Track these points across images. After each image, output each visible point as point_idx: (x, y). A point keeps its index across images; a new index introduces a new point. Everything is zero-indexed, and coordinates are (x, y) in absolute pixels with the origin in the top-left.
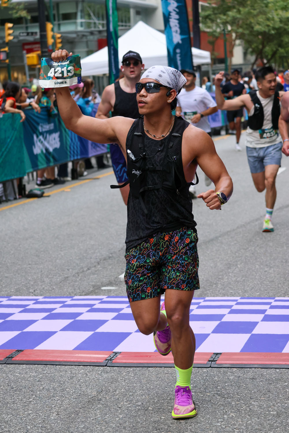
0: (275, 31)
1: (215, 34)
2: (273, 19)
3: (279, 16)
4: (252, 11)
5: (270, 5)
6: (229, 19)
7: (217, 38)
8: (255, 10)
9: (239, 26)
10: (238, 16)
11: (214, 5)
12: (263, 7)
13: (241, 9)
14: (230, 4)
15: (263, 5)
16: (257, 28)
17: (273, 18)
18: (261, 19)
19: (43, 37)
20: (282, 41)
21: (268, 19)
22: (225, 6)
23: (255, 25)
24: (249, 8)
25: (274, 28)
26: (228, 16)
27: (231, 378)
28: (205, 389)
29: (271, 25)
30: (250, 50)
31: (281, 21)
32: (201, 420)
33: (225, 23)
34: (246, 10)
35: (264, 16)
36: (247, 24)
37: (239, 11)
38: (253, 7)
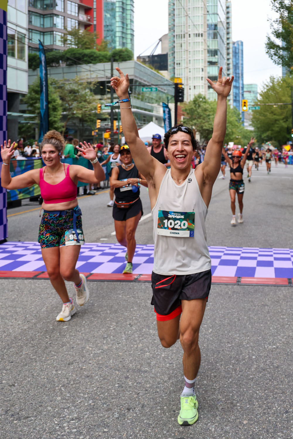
5: (211, 119)
6: (193, 123)
9: (198, 127)
10: (197, 123)
11: (188, 118)
16: (204, 128)
18: (206, 124)
19: (112, 126)
21: (209, 124)
27: (143, 287)
28: (128, 293)
30: (202, 137)
32: (118, 312)
33: (192, 125)
36: (201, 126)
38: (204, 119)
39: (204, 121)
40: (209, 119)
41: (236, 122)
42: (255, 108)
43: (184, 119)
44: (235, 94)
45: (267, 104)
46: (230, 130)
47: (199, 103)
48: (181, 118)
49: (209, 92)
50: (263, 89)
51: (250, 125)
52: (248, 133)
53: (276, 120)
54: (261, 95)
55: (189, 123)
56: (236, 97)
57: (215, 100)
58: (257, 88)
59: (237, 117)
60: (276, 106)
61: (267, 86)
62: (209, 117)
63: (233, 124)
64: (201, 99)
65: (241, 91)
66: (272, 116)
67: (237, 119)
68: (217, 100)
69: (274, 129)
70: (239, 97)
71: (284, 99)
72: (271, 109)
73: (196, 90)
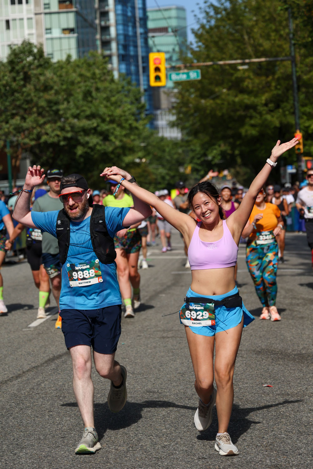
39: (42, 121)
40: (57, 112)
42: (188, 74)
44: (121, 38)
45: (221, 63)
46: (118, 143)
47: (26, 70)
49: (49, 36)
50: (205, 21)
51: (172, 125)
52: (167, 149)
53: (247, 107)
54: (198, 36)
56: (125, 47)
57: (69, 57)
58: (184, 19)
59: (132, 103)
60: (246, 67)
61: (216, 9)
63: (124, 124)
64: (30, 59)
65: (140, 30)
66: (236, 96)
67: (134, 109)
68: (74, 57)
69: (243, 131)
70: (136, 46)
71: (267, 45)
72: (232, 75)
73: (11, 31)
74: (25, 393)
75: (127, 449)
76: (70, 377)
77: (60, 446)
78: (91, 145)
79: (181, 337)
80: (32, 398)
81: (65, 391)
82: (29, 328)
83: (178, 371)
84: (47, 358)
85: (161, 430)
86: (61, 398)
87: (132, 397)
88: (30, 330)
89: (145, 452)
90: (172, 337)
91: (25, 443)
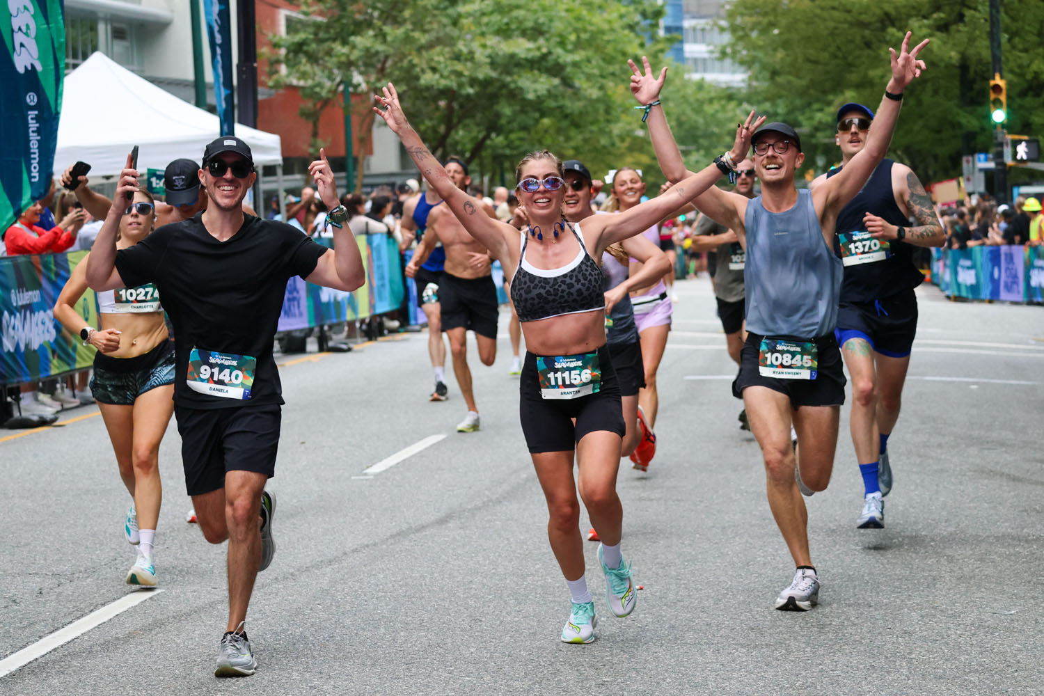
0: (477, 89)
1: (317, 89)
2: (471, 57)
3: (488, 51)
4: (417, 34)
5: (464, 21)
6: (356, 54)
7: (326, 102)
8: (424, 31)
10: (380, 47)
11: (319, 19)
12: (445, 26)
13: (387, 29)
14: (359, 17)
15: (445, 20)
16: (427, 78)
17: (471, 53)
18: (439, 56)
20: (498, 116)
21: (457, 57)
22: (344, 21)
23: (423, 71)
24: (409, 26)
25: (473, 81)
26: (354, 47)
29: (466, 73)
31: (493, 64)
33: (348, 65)
34: (400, 32)
35: (447, 49)
36: (401, 69)
37: (382, 36)
38: (419, 25)
41: (627, 32)
43: (292, 25)
46: (595, 93)
48: (274, 23)
52: (709, 109)
55: (329, 53)
62: (451, 11)
63: (609, 50)
74: (344, 589)
75: (529, 686)
76: (437, 565)
77: (402, 676)
78: (531, 96)
79: (678, 500)
80: (356, 598)
81: (424, 587)
82: (366, 474)
83: (658, 560)
84: (394, 531)
85: (602, 658)
86: (413, 599)
87: (555, 601)
88: (366, 480)
89: (564, 691)
90: (659, 499)
91: (336, 670)
